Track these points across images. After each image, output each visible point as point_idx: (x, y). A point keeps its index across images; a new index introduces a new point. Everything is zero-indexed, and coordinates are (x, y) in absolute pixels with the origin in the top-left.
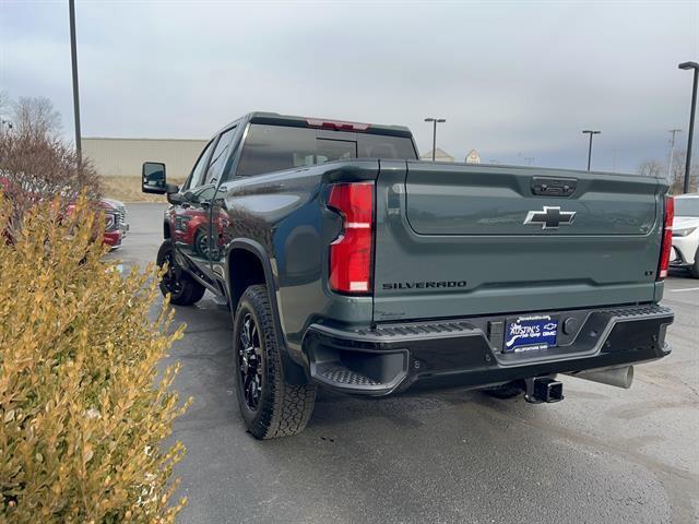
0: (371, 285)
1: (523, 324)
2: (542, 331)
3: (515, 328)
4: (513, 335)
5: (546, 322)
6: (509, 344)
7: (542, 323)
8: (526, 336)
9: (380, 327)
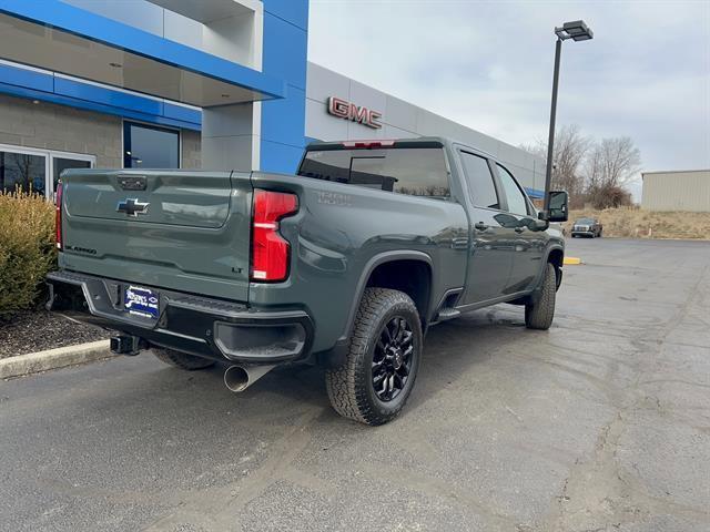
3: (130, 293)
4: (130, 299)
6: (128, 305)
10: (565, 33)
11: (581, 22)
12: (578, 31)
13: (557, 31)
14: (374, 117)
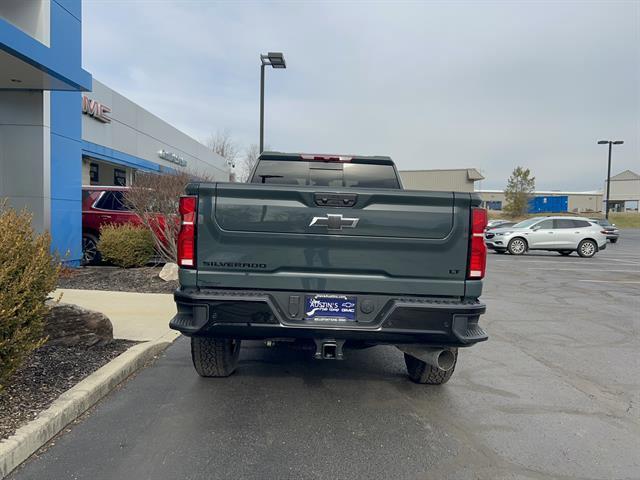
0: (195, 262)
1: (322, 300)
2: (340, 307)
3: (314, 302)
4: (313, 308)
5: (343, 301)
6: (309, 314)
7: (340, 302)
8: (326, 309)
9: (202, 291)
10: (267, 60)
11: (281, 54)
12: (277, 61)
13: (262, 57)
14: (104, 111)
